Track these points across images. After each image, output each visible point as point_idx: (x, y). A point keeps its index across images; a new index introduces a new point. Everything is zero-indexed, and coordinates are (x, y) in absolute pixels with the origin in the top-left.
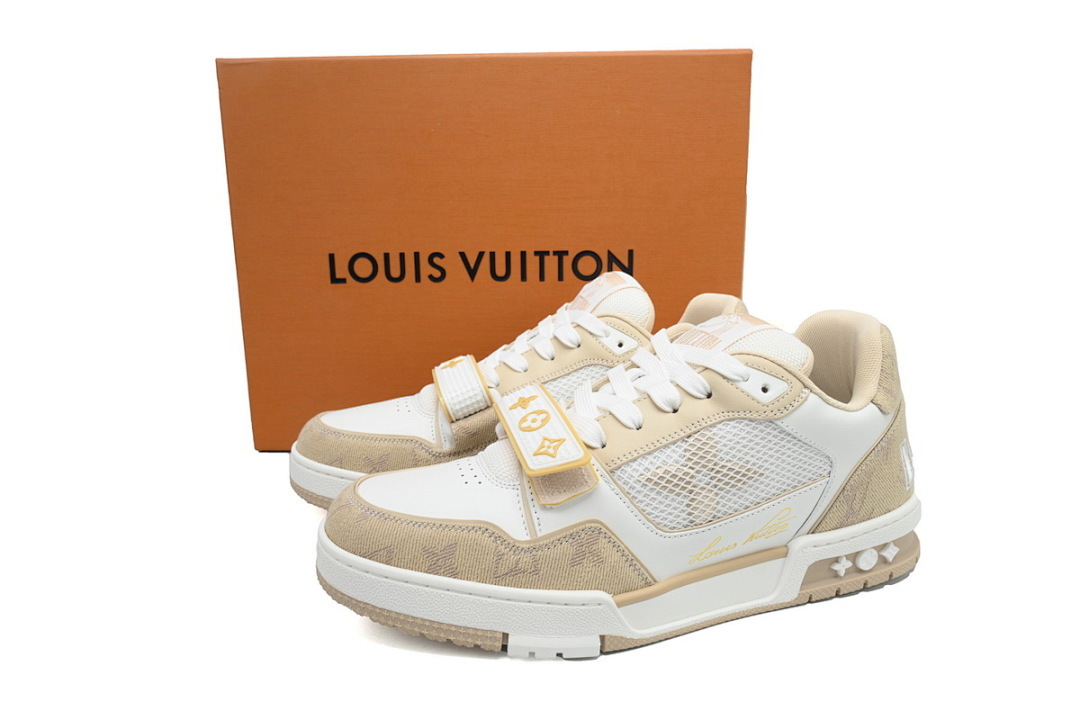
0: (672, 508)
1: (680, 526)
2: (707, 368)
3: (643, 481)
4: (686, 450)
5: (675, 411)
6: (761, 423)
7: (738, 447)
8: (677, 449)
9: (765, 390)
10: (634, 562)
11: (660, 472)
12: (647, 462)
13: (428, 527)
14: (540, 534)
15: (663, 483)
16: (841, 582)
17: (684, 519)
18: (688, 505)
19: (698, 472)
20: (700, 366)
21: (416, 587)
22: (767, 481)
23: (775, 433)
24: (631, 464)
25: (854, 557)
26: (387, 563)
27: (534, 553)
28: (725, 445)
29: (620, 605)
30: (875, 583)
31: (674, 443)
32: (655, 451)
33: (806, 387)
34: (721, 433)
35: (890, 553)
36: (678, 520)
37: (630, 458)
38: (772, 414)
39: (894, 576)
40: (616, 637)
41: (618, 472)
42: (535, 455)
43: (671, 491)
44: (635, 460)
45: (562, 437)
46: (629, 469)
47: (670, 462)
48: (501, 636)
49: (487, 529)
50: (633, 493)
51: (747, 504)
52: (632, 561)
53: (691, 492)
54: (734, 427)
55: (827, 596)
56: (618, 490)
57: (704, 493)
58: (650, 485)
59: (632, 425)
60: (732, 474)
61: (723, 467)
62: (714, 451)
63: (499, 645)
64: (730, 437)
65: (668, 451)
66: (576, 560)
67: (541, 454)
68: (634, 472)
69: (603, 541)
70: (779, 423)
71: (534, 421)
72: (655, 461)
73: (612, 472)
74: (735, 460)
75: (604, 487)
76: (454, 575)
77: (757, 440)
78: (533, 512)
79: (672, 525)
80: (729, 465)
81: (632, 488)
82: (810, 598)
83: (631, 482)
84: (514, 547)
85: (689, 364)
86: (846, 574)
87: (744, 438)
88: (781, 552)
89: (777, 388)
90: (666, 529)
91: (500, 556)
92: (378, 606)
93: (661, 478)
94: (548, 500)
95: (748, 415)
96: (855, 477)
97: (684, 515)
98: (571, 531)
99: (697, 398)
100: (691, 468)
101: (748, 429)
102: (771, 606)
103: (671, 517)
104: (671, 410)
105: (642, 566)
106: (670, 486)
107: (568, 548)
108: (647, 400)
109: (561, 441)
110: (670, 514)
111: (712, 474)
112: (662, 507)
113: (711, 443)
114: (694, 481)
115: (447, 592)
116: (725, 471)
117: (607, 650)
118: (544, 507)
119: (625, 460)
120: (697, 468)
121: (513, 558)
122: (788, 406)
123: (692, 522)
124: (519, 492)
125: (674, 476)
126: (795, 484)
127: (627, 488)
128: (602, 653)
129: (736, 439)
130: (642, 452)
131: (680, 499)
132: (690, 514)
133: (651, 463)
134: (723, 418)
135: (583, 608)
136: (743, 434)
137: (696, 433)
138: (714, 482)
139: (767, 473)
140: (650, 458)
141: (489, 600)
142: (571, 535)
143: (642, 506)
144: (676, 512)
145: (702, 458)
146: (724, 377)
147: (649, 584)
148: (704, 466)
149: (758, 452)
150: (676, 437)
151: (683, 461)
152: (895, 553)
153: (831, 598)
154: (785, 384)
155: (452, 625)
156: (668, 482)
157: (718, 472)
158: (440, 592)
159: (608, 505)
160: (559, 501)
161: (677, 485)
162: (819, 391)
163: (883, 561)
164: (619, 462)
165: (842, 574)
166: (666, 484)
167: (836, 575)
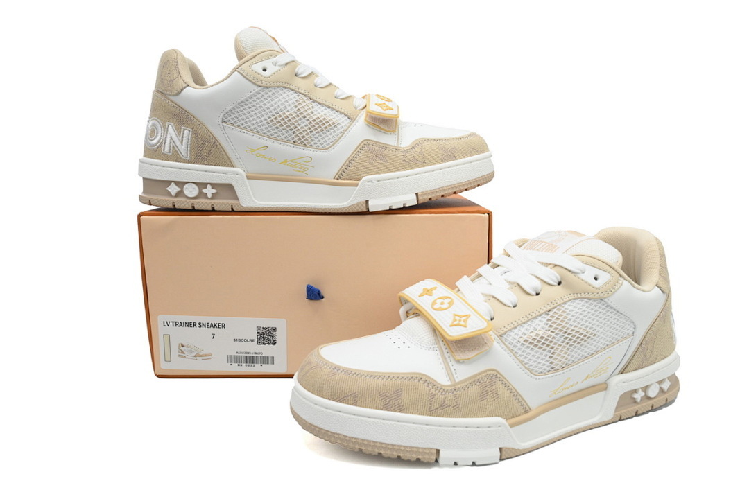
0: (539, 359)
1: (545, 371)
2: (556, 265)
3: (522, 342)
4: (548, 320)
5: (537, 294)
6: (595, 301)
7: (581, 317)
8: (542, 319)
9: (596, 279)
10: (518, 397)
11: (533, 335)
12: (524, 329)
13: (380, 379)
14: (457, 380)
15: (535, 342)
16: (639, 406)
17: (548, 367)
18: (551, 357)
19: (557, 334)
20: (550, 264)
21: (375, 420)
22: (598, 339)
23: (604, 307)
24: (513, 330)
25: (645, 389)
26: (354, 404)
27: (455, 393)
28: (573, 316)
29: (512, 426)
30: (657, 406)
31: (540, 315)
32: (528, 321)
33: (621, 276)
34: (570, 308)
35: (666, 386)
36: (545, 367)
37: (512, 326)
38: (602, 295)
39: (669, 400)
40: (509, 449)
41: (505, 336)
42: (451, 326)
43: (540, 348)
44: (515, 328)
45: (468, 314)
46: (511, 334)
47: (539, 328)
48: (435, 451)
49: (422, 378)
50: (515, 350)
51: (586, 355)
52: (517, 396)
53: (552, 348)
54: (578, 304)
55: (630, 416)
56: (505, 348)
57: (561, 348)
58: (527, 344)
59: (511, 305)
60: (578, 335)
61: (573, 330)
62: (566, 320)
63: (434, 458)
64: (576, 310)
65: (537, 321)
66: (483, 396)
67: (456, 325)
68: (515, 336)
69: (498, 383)
70: (606, 300)
71: (442, 304)
72: (528, 328)
73: (501, 336)
74: (580, 326)
75: (497, 346)
76: (401, 410)
77: (593, 312)
78: (451, 366)
79: (540, 371)
80: (576, 329)
81: (515, 346)
82: (621, 417)
83: (514, 342)
84: (441, 389)
85: (540, 263)
86: (641, 400)
87: (584, 311)
88: (603, 387)
89: (604, 277)
90: (537, 373)
91: (433, 396)
92: (349, 435)
93: (534, 339)
94: (461, 356)
95: (587, 296)
96: (648, 335)
97: (548, 364)
98: (478, 377)
99: (552, 285)
100: (552, 332)
101: (587, 305)
102: (598, 424)
103: (540, 366)
104: (534, 293)
105: (523, 399)
106: (539, 344)
107: (476, 389)
108: (517, 288)
109: (468, 316)
110: (539, 363)
111: (566, 335)
112: (534, 359)
113: (565, 315)
114: (554, 341)
115: (398, 423)
116: (573, 333)
117: (503, 457)
118: (458, 362)
119: (509, 328)
120: (556, 331)
121: (442, 397)
122: (611, 289)
123: (552, 368)
124: (438, 352)
125: (542, 337)
126: (613, 340)
127: (511, 347)
128: (501, 460)
129: (580, 312)
130: (520, 322)
131: (545, 353)
132: (551, 363)
133: (527, 329)
134: (570, 298)
135: (489, 429)
136: (584, 308)
137: (554, 308)
138: (567, 341)
139: (598, 334)
140: (525, 326)
141: (427, 427)
142: (477, 380)
143: (521, 358)
144: (543, 362)
145: (559, 325)
146: (569, 271)
147: (527, 412)
148: (561, 330)
149: (593, 320)
150: (541, 312)
151: (547, 327)
152: (669, 385)
153: (632, 417)
154: (609, 274)
155: (401, 446)
156: (539, 341)
157: (569, 334)
158: (393, 423)
159: (500, 358)
160: (470, 356)
161: (543, 344)
162: (629, 279)
163: (662, 390)
164: (505, 330)
165: (639, 400)
166: (537, 343)
167: (635, 401)
